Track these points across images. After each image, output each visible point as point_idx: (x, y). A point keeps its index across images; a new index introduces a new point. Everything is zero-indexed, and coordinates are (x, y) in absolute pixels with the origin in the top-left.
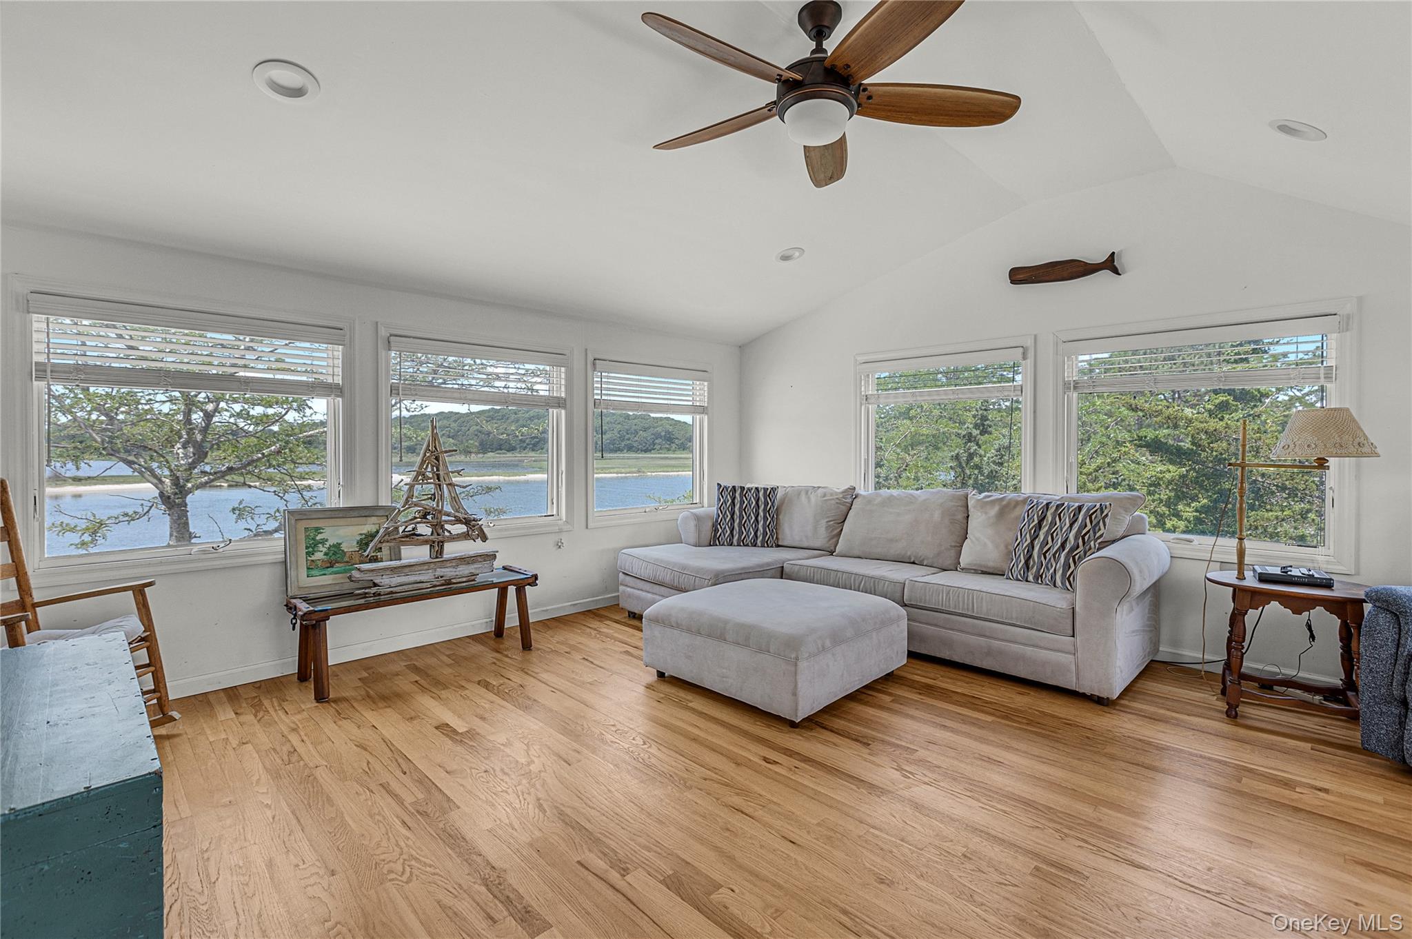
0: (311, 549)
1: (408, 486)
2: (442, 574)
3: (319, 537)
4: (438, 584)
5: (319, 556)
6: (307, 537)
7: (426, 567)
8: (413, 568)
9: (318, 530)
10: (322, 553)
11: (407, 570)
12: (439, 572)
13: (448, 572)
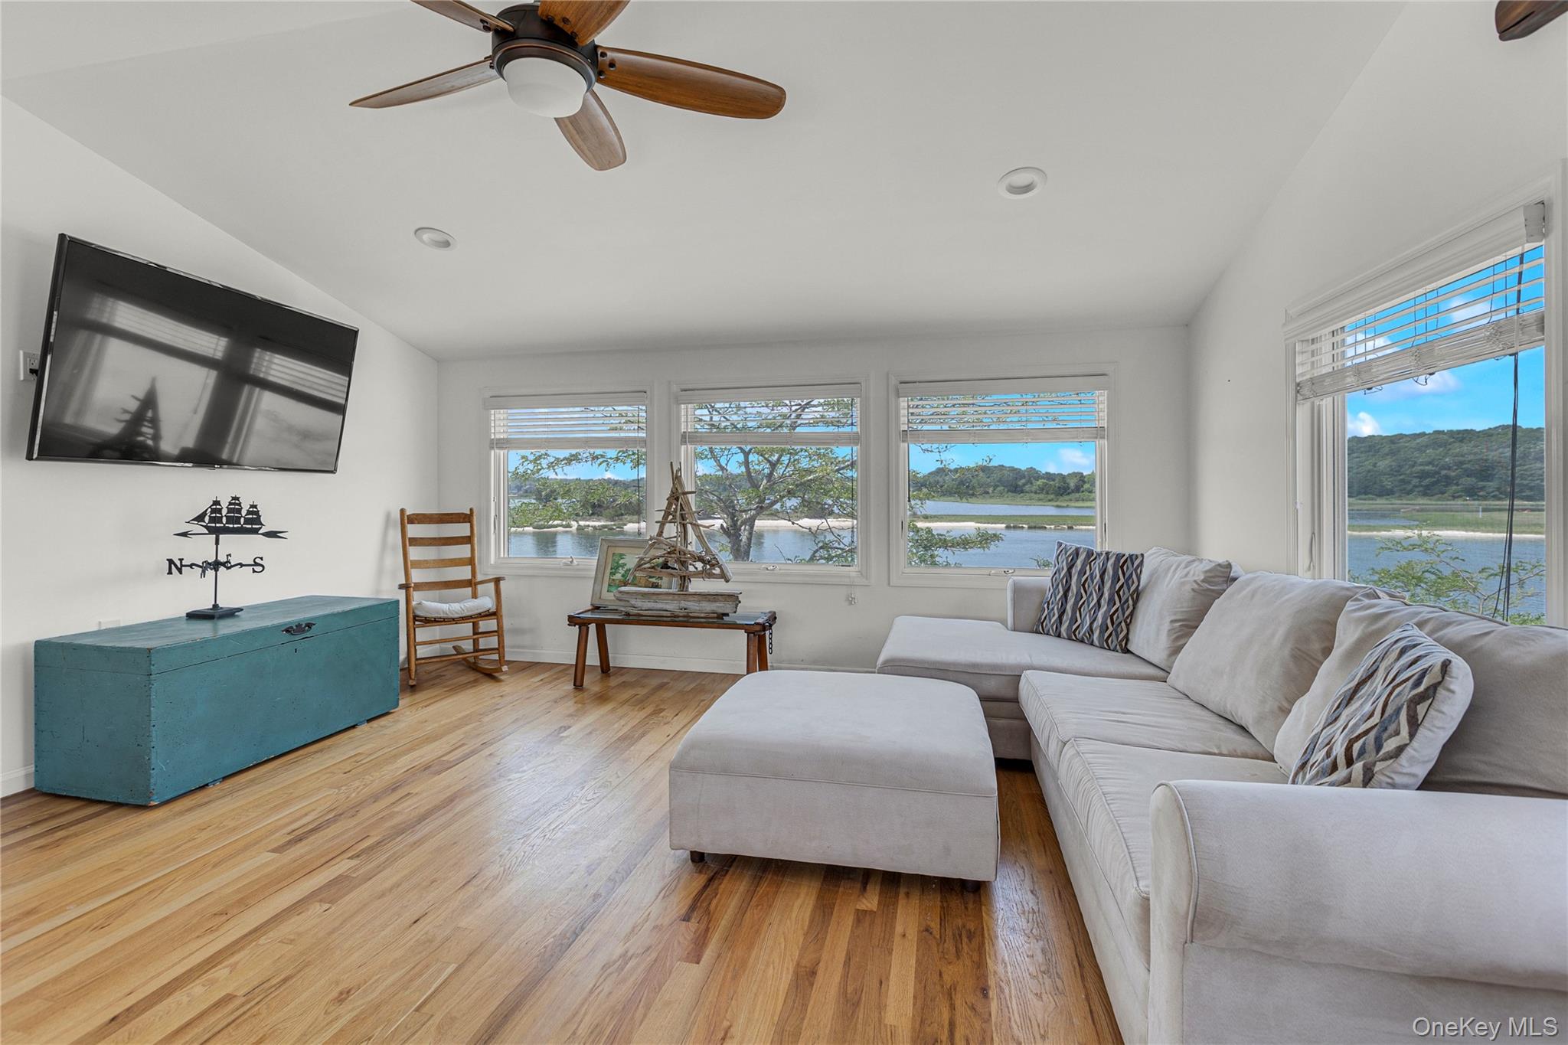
0: (613, 571)
1: (659, 524)
2: (685, 606)
3: (621, 562)
4: (681, 614)
5: (618, 576)
6: (613, 560)
7: (671, 598)
8: (660, 597)
9: (621, 556)
10: (620, 575)
11: (655, 597)
12: (684, 604)
13: (693, 606)
